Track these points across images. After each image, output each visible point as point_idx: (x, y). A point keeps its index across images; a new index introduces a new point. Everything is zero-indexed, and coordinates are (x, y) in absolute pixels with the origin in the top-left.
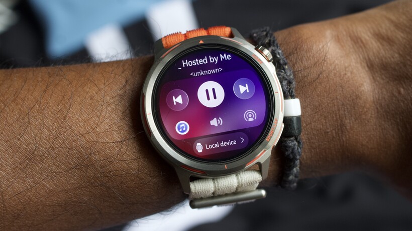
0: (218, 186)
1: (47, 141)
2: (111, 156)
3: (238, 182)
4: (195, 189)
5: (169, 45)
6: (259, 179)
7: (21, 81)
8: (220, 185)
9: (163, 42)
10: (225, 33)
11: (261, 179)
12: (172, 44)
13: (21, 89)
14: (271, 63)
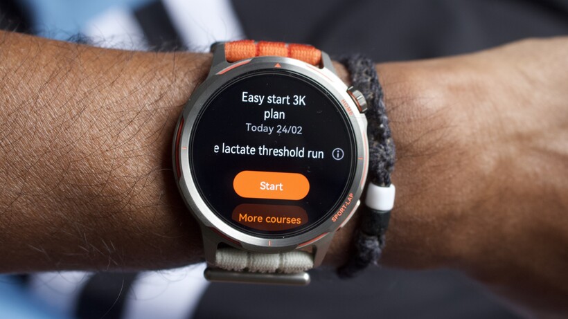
0: (253, 264)
1: (36, 152)
2: (118, 194)
3: (281, 264)
4: (222, 260)
5: (233, 57)
6: (309, 266)
7: (16, 58)
8: (255, 263)
9: (226, 51)
10: (312, 59)
11: (312, 266)
12: (237, 57)
13: (15, 72)
14: (363, 115)
